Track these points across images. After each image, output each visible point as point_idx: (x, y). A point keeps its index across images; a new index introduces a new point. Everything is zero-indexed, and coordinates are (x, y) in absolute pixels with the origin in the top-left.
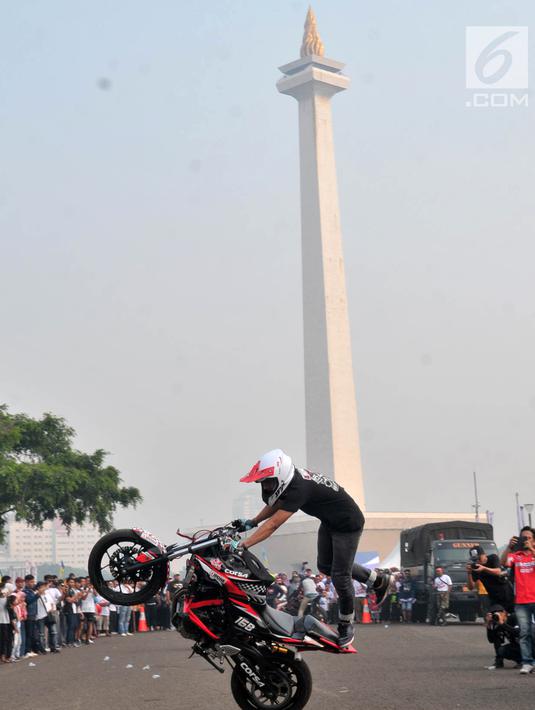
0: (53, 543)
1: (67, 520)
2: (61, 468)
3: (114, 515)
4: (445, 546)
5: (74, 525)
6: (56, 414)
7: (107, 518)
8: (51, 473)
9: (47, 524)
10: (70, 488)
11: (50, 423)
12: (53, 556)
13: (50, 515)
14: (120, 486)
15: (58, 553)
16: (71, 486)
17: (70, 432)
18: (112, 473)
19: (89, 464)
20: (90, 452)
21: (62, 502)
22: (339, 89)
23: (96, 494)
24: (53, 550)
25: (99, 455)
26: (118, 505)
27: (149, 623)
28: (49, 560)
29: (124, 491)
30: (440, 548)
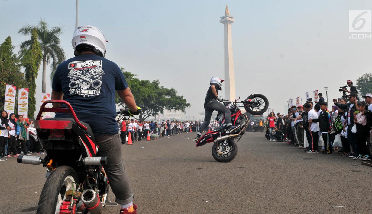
0: (173, 114)
1: (176, 110)
2: (174, 99)
3: (185, 109)
4: (253, 116)
5: (177, 110)
6: (173, 88)
7: (184, 109)
8: (173, 100)
9: (172, 110)
10: (176, 103)
11: (172, 90)
12: (173, 117)
13: (172, 108)
14: (186, 103)
15: (174, 116)
16: (177, 102)
17: (176, 92)
18: (185, 100)
19: (180, 98)
20: (180, 96)
21: (175, 106)
22: (233, 22)
23: (182, 104)
24: (173, 116)
25: (182, 96)
26: (186, 107)
27: (192, 130)
28: (172, 118)
29: (187, 104)
30: (252, 116)
